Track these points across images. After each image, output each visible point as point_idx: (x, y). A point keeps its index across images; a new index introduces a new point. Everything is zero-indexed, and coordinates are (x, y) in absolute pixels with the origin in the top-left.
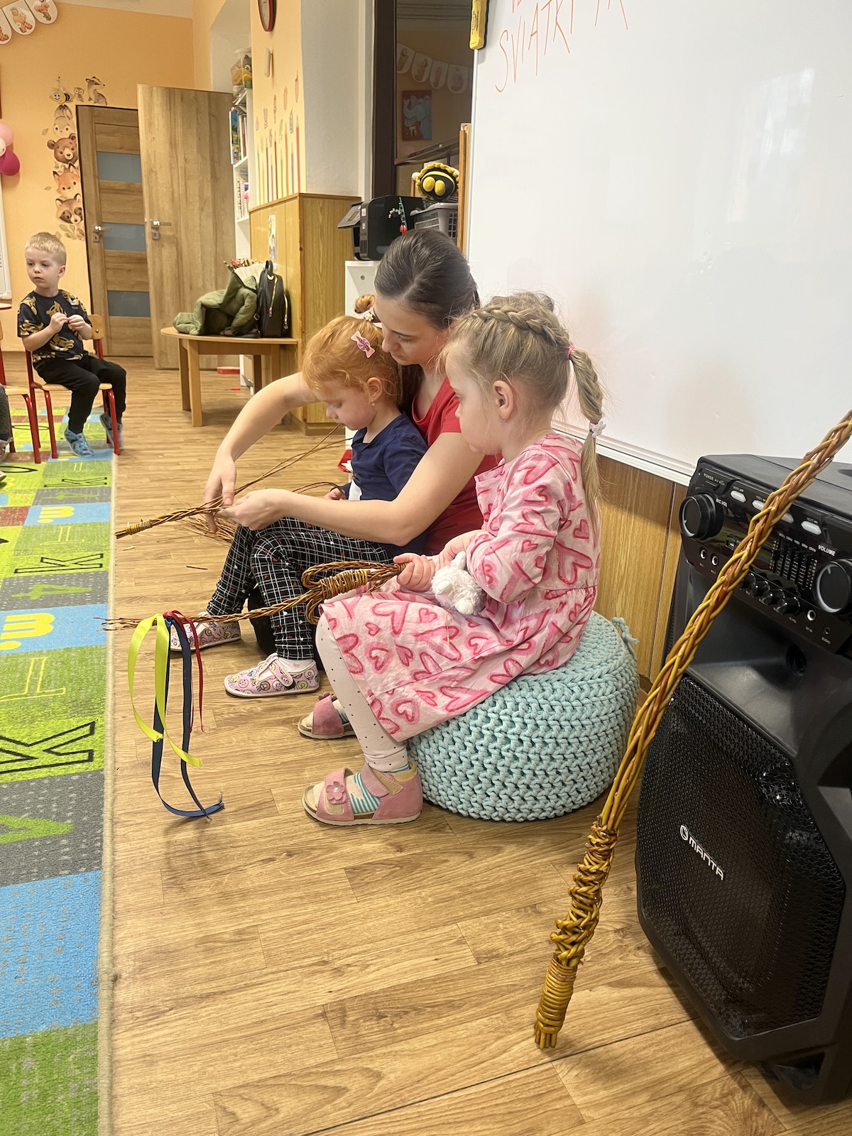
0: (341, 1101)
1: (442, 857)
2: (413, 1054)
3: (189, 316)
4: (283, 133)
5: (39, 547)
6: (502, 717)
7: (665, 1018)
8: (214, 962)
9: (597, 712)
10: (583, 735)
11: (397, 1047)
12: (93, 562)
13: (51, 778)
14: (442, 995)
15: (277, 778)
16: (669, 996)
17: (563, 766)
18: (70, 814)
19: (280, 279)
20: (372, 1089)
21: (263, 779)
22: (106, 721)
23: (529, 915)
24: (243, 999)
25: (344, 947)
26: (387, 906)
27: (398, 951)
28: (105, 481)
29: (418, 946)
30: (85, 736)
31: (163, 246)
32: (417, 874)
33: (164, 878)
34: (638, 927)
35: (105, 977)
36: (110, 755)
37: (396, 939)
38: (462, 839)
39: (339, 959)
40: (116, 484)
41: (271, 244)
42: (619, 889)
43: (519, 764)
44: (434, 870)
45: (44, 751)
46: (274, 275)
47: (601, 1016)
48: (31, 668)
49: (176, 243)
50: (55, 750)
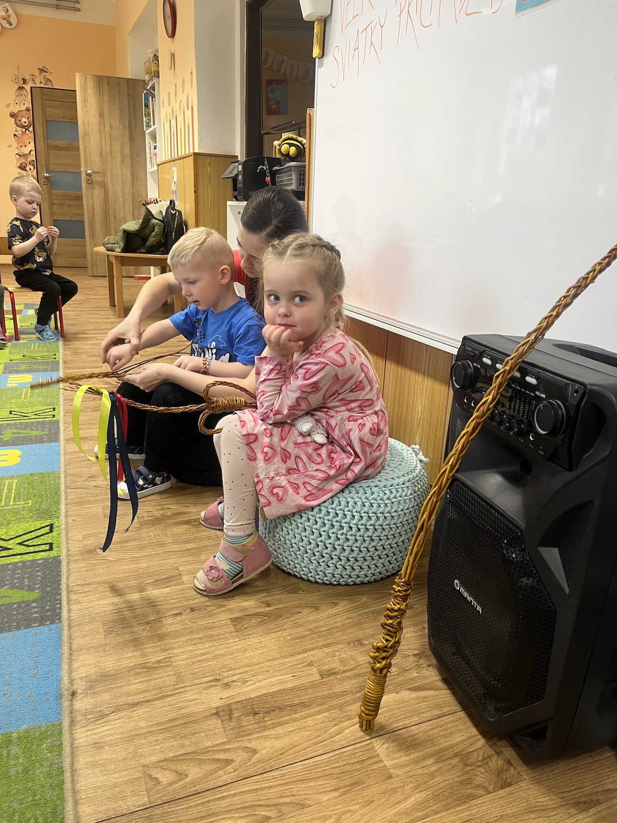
0: (229, 768)
1: (297, 610)
2: (277, 737)
3: (114, 238)
4: (182, 110)
5: (8, 403)
6: (338, 512)
7: (446, 710)
8: (141, 682)
9: (401, 507)
10: (392, 523)
11: (267, 733)
12: (48, 414)
13: (23, 562)
14: (297, 699)
15: (183, 559)
16: (449, 695)
17: (379, 545)
18: (38, 586)
19: (180, 213)
20: (250, 760)
21: (173, 561)
22: (61, 523)
23: (356, 647)
24: (162, 705)
25: (231, 669)
26: (260, 642)
27: (267, 671)
28: (55, 357)
29: (281, 668)
30: (46, 534)
31: (94, 188)
32: (280, 621)
33: (105, 628)
34: (430, 653)
35: (66, 693)
36: (64, 546)
37: (265, 664)
38: (312, 598)
39: (227, 677)
40: (63, 358)
41: (174, 188)
42: (417, 628)
43: (350, 543)
44: (291, 619)
45: (18, 544)
46: (175, 210)
47: (404, 709)
48: (6, 488)
49: (104, 186)
50: (26, 543)
